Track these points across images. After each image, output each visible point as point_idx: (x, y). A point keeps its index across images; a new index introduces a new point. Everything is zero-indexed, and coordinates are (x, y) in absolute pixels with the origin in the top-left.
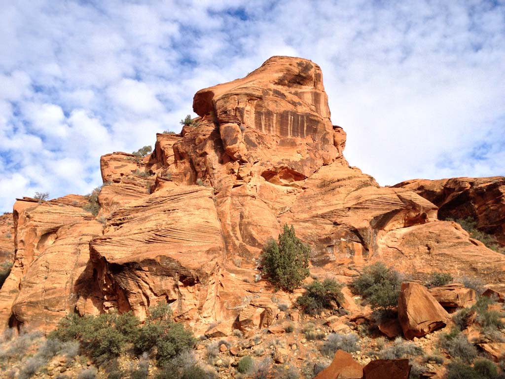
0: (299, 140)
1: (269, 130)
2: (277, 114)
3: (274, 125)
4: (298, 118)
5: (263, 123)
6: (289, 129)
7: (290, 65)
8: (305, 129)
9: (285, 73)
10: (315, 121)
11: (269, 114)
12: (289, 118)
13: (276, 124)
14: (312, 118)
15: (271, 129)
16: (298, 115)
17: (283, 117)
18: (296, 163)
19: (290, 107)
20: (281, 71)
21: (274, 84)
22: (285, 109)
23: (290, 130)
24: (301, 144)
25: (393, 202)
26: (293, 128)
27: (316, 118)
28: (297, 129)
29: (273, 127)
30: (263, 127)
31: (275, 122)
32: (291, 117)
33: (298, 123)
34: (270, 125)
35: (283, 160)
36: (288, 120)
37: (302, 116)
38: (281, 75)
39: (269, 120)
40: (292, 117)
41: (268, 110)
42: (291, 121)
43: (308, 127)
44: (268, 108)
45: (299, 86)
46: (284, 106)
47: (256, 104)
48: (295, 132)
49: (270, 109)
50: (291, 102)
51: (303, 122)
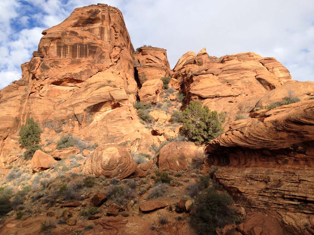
0: (83, 59)
1: (66, 56)
2: (70, 46)
3: (69, 52)
4: (83, 46)
5: (62, 52)
7: (82, 14)
8: (88, 52)
9: (79, 19)
10: (94, 46)
11: (65, 46)
12: (78, 48)
13: (70, 51)
14: (92, 45)
15: (67, 55)
16: (83, 45)
17: (74, 47)
18: (76, 74)
19: (79, 40)
20: (76, 18)
21: (72, 27)
22: (75, 42)
23: (78, 54)
24: (84, 61)
25: (104, 97)
26: (80, 53)
27: (95, 45)
28: (83, 53)
29: (68, 53)
30: (62, 54)
31: (69, 50)
32: (79, 47)
33: (83, 49)
34: (66, 53)
35: (66, 74)
36: (77, 48)
37: (86, 45)
39: (65, 50)
40: (80, 46)
41: (65, 44)
42: (79, 49)
46: (75, 40)
47: (57, 42)
48: (81, 55)
50: (80, 37)
51: (86, 48)
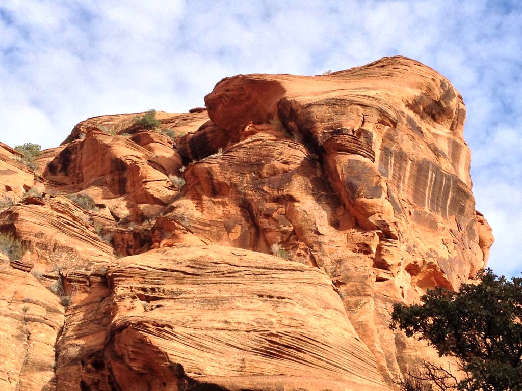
0: (439, 220)
1: (398, 188)
2: (413, 161)
3: (406, 181)
4: (442, 179)
5: (391, 171)
6: (427, 195)
7: (434, 80)
8: (449, 202)
9: (424, 92)
10: (464, 192)
11: (401, 157)
12: (430, 176)
13: (409, 178)
15: (402, 186)
16: (442, 174)
17: (421, 168)
19: (431, 156)
20: (419, 87)
21: (406, 106)
22: (425, 157)
23: (428, 197)
24: (444, 228)
26: (433, 195)
28: (438, 199)
29: (404, 183)
31: (408, 174)
32: (432, 175)
33: (440, 188)
34: (400, 179)
35: (431, 250)
36: (427, 177)
37: (448, 179)
38: (417, 93)
39: (400, 168)
40: (434, 176)
41: (401, 149)
42: (431, 179)
43: (453, 199)
44: (402, 146)
45: (432, 122)
47: (387, 133)
48: (434, 203)
49: (405, 149)
51: (448, 187)
